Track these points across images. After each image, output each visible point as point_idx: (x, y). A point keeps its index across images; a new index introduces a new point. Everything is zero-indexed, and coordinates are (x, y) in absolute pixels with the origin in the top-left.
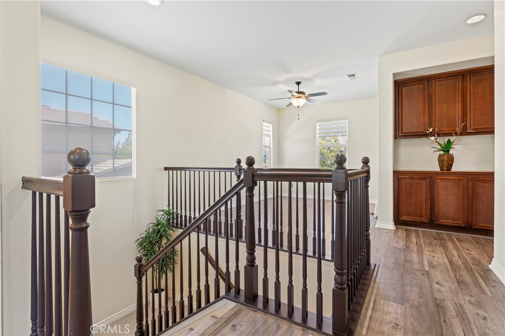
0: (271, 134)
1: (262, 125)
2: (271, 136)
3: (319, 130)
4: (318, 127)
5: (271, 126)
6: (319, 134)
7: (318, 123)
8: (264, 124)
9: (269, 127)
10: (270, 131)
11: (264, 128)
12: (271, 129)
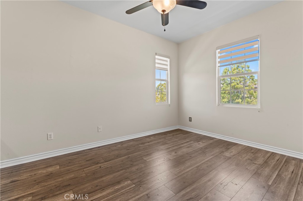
0: (168, 67)
1: (155, 59)
2: (169, 70)
3: (219, 57)
4: (218, 55)
5: (168, 60)
6: (219, 62)
7: (219, 50)
8: (157, 57)
9: (167, 61)
10: (167, 65)
11: (157, 61)
12: (168, 63)
